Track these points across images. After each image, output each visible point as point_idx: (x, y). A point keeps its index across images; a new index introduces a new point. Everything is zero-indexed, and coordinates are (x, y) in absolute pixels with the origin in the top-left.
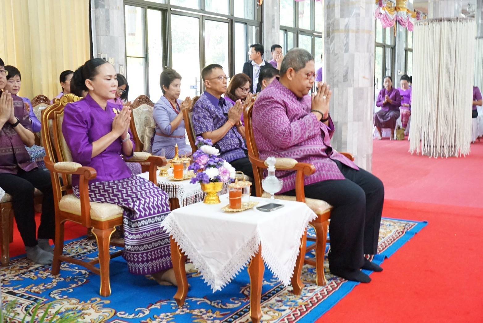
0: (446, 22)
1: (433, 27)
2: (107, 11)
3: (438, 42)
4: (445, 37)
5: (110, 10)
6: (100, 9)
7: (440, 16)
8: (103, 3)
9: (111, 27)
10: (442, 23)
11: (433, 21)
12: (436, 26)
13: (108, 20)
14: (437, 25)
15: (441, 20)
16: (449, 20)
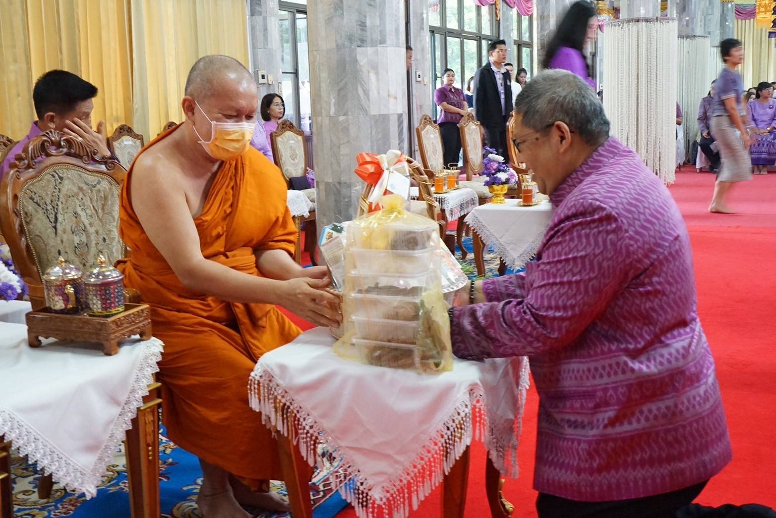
0: (644, 23)
1: (629, 30)
2: (265, 19)
3: (635, 47)
4: (644, 41)
5: (268, 17)
6: (257, 17)
7: (636, 16)
8: (260, 9)
9: (269, 39)
10: (640, 23)
11: (629, 21)
12: (632, 27)
13: (266, 30)
14: (634, 27)
15: (638, 21)
16: (647, 20)
